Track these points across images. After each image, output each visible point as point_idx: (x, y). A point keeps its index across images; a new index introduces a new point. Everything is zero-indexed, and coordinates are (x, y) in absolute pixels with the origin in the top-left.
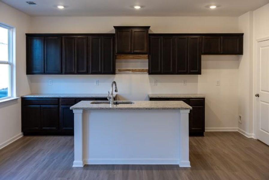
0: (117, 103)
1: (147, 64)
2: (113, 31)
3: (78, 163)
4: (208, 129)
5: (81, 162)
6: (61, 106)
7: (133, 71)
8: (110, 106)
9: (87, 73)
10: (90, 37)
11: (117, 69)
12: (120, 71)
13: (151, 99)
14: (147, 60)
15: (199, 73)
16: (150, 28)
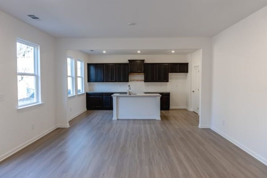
0: (130, 94)
1: (143, 77)
2: (128, 62)
3: (115, 118)
4: (171, 107)
5: (116, 118)
6: (104, 97)
7: (137, 80)
8: (128, 95)
9: (115, 81)
10: (117, 65)
11: (129, 79)
12: (131, 80)
13: (145, 93)
14: (143, 75)
15: (168, 81)
16: (145, 60)
